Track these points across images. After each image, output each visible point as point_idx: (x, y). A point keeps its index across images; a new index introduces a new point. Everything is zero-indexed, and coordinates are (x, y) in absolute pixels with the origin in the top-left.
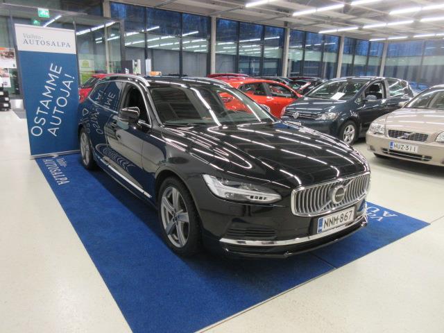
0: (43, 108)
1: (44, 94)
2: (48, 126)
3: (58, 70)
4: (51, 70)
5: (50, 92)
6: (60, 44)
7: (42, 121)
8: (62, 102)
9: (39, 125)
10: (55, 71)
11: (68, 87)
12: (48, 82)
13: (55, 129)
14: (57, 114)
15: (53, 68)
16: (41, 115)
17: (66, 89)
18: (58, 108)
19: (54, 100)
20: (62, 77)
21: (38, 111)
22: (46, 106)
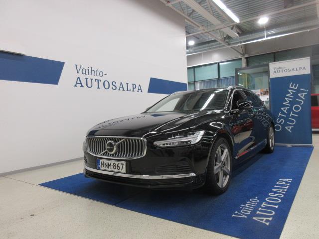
0: (283, 113)
1: (284, 103)
2: (286, 124)
3: (295, 87)
4: (290, 87)
5: (288, 102)
6: (298, 69)
7: (282, 121)
8: (297, 108)
9: (280, 124)
10: (293, 88)
11: (302, 97)
12: (287, 95)
13: (291, 127)
14: (293, 117)
15: (292, 86)
16: (281, 117)
17: (301, 99)
18: (294, 113)
19: (291, 107)
20: (298, 91)
21: (280, 114)
22: (285, 111)
